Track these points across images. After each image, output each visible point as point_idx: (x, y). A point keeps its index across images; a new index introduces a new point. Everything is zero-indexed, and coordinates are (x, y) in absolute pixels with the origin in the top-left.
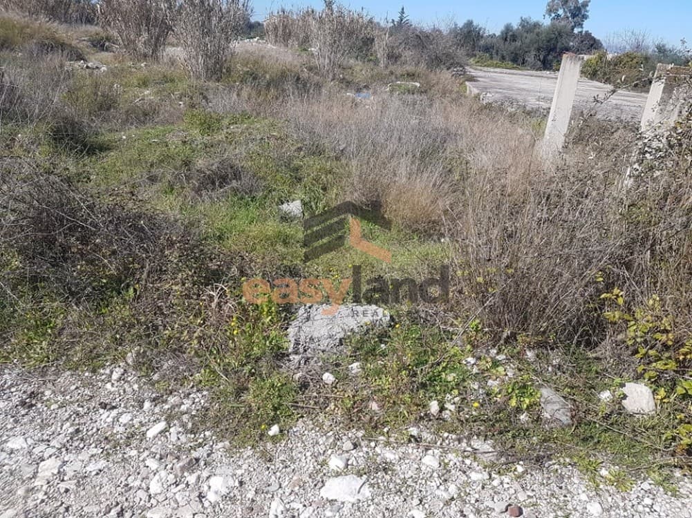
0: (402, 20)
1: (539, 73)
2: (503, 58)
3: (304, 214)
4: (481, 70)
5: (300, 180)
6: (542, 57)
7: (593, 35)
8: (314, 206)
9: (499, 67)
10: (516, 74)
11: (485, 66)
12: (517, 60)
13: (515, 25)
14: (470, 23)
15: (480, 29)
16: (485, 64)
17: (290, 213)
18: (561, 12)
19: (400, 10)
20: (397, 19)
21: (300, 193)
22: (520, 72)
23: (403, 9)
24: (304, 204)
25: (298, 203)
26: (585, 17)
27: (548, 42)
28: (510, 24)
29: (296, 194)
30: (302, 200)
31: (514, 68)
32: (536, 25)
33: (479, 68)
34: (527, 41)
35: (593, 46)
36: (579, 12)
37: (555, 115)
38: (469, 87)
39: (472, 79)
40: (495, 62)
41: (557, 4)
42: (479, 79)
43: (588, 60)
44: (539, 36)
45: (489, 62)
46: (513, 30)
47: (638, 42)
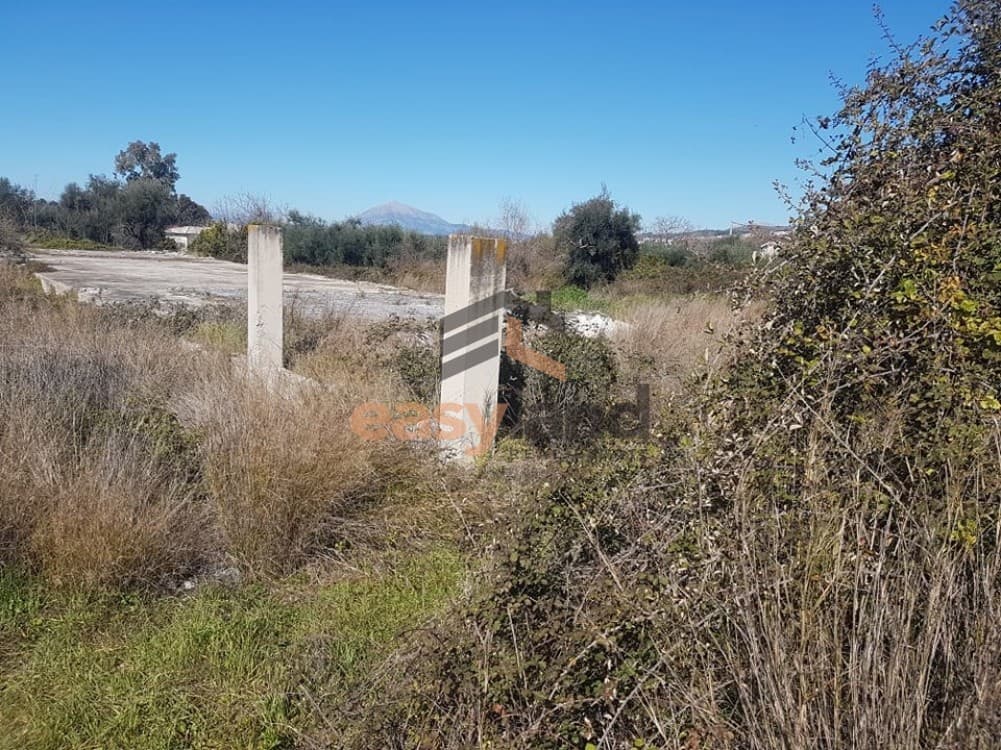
1: (138, 253)
2: (74, 234)
4: (47, 254)
6: (137, 231)
7: (192, 200)
9: (73, 248)
10: (107, 257)
11: (49, 247)
12: (99, 236)
13: (83, 185)
15: (24, 192)
16: (49, 243)
18: (138, 169)
22: (109, 253)
26: (174, 177)
27: (142, 209)
28: (75, 184)
31: (98, 248)
32: (115, 186)
34: (109, 208)
35: (196, 214)
36: (164, 170)
37: (260, 317)
38: (47, 282)
39: (44, 268)
40: (65, 241)
41: (131, 159)
42: (55, 267)
43: (202, 232)
44: (124, 202)
45: (55, 241)
46: (79, 194)
47: (259, 209)
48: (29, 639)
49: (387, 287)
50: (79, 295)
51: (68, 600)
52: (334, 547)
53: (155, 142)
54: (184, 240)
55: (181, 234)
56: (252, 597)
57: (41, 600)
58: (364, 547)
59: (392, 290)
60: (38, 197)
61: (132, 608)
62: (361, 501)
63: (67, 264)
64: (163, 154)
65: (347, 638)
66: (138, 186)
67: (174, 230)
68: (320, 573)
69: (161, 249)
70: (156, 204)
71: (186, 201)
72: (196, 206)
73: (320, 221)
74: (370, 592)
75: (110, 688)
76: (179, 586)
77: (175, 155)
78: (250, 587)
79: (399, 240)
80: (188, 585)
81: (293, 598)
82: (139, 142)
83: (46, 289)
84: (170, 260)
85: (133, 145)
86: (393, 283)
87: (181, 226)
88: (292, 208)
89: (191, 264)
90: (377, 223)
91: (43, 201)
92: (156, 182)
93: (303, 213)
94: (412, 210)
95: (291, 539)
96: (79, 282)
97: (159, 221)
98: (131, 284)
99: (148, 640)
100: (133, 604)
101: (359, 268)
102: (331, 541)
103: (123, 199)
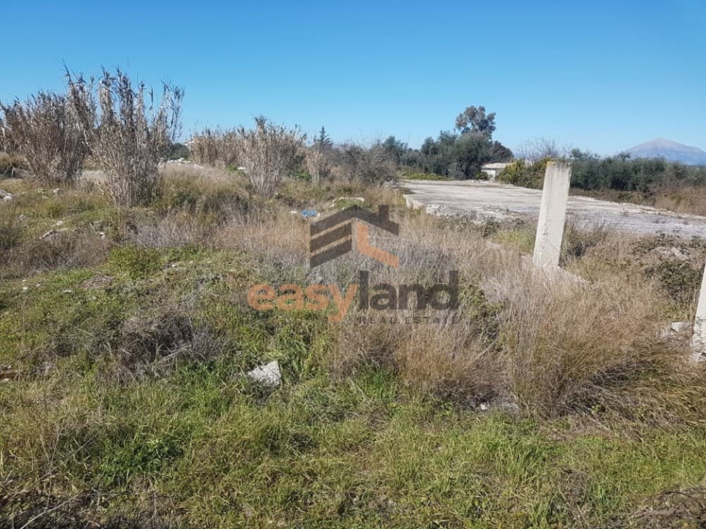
0: (323, 139)
1: (463, 182)
2: (426, 170)
3: (284, 382)
4: (410, 183)
5: (271, 330)
6: (464, 167)
7: (502, 145)
8: (296, 367)
9: (425, 179)
10: (444, 185)
11: (411, 178)
12: (440, 172)
13: (436, 138)
14: (391, 140)
15: (402, 145)
16: (412, 176)
17: (264, 381)
18: (469, 125)
19: (321, 130)
20: (318, 137)
21: (274, 351)
22: (446, 182)
23: (323, 129)
24: (284, 365)
25: (274, 365)
26: (492, 129)
27: (469, 152)
28: (431, 138)
29: (269, 351)
30: (279, 360)
31: (439, 179)
32: (454, 138)
33: (406, 180)
34: (449, 152)
35: (504, 154)
36: (486, 125)
37: (547, 228)
38: (409, 200)
39: (408, 191)
40: (421, 175)
41: (466, 118)
42: (414, 191)
43: (507, 167)
44: (459, 148)
45: (415, 175)
46: (433, 144)
47: (549, 149)
48: (389, 414)
49: (648, 208)
50: (427, 209)
51: (411, 397)
52: (591, 408)
53: (482, 106)
54: (493, 173)
55: (492, 169)
56: (527, 427)
57: (396, 393)
58: (616, 414)
59: (651, 211)
60: (409, 147)
61: (448, 412)
62: (617, 377)
63: (421, 189)
64: (487, 114)
65: (599, 480)
66: (469, 137)
67: (487, 166)
68: (578, 425)
69: (477, 179)
70: (479, 149)
71: (498, 145)
72: (504, 149)
73: (596, 156)
74: (619, 450)
75: (432, 460)
76: (477, 406)
77: (495, 114)
78: (525, 420)
79: (663, 170)
80: (483, 407)
81: (556, 437)
82: (472, 106)
83: (408, 205)
84: (484, 186)
85: (468, 109)
86: (653, 205)
87: (493, 163)
88: (574, 147)
89: (497, 189)
90: (643, 156)
91: (411, 149)
92: (480, 134)
93: (583, 151)
94: (676, 144)
95: (559, 393)
96: (426, 201)
97: (479, 160)
98: (456, 203)
99: (457, 436)
100: (448, 410)
101: (624, 193)
102: (589, 403)
103: (458, 146)
